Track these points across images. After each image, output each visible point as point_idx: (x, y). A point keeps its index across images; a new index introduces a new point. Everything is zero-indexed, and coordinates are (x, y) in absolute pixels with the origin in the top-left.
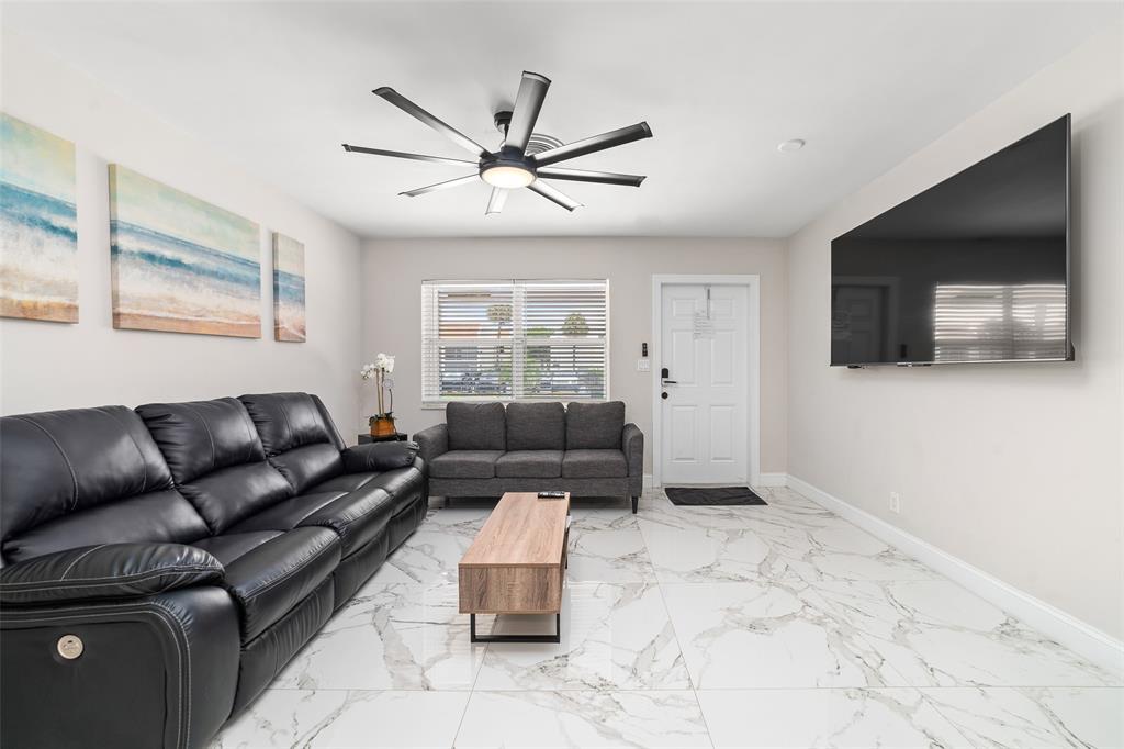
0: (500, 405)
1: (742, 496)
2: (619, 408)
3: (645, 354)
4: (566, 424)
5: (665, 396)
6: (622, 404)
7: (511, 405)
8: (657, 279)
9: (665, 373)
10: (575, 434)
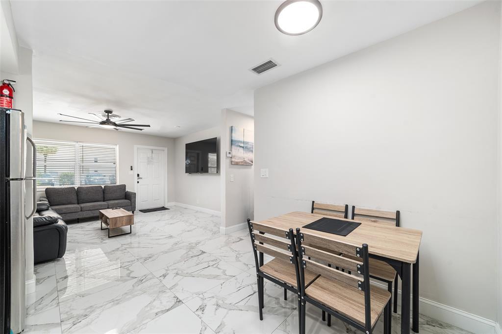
0: (73, 188)
1: (163, 208)
2: (125, 186)
3: (132, 169)
5: (138, 182)
7: (78, 188)
8: (136, 147)
9: (138, 175)
10: (108, 196)
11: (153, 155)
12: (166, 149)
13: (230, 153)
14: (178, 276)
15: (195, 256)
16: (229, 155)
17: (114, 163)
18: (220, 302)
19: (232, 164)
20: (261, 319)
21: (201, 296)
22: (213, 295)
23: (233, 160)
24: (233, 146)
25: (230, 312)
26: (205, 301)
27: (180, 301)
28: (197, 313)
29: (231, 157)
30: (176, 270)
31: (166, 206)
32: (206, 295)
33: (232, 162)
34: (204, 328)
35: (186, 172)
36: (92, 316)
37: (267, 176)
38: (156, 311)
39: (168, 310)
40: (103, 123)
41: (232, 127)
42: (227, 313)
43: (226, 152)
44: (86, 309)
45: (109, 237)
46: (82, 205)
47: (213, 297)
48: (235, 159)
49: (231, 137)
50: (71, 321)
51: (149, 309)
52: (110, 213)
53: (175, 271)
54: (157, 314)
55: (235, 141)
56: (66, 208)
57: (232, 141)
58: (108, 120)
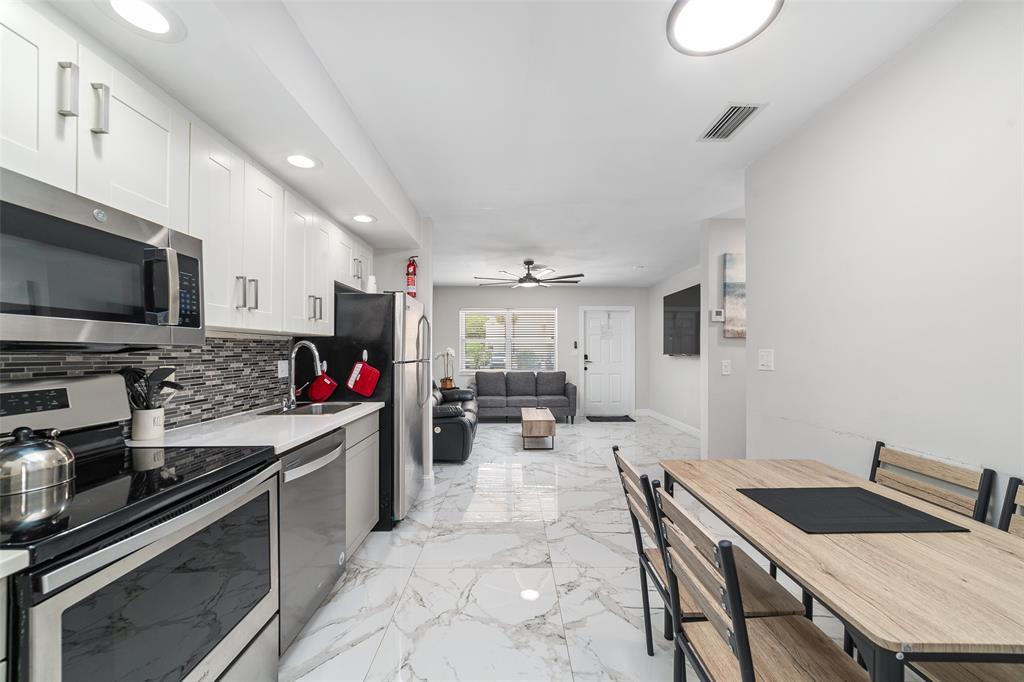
0: (502, 373)
1: (627, 419)
2: (563, 375)
3: (576, 347)
4: (537, 383)
5: (586, 369)
6: (564, 373)
7: (508, 373)
8: (582, 309)
9: (586, 357)
10: (541, 388)
11: (611, 321)
12: (632, 309)
13: (718, 313)
14: (572, 529)
15: (619, 509)
16: (715, 318)
17: (553, 338)
18: (604, 592)
19: (724, 337)
20: (651, 652)
21: (582, 570)
22: (599, 577)
23: (729, 327)
24: (727, 297)
25: (606, 613)
26: (582, 580)
27: (550, 563)
28: (559, 588)
29: (724, 322)
30: (574, 520)
31: (632, 416)
32: (590, 573)
33: (724, 331)
34: (553, 611)
35: (665, 353)
36: (456, 535)
37: (772, 368)
38: (514, 560)
39: (527, 566)
40: (521, 281)
41: (725, 255)
42: (602, 612)
43: (710, 313)
44: (455, 525)
45: (525, 449)
46: (510, 398)
47: (598, 580)
48: (734, 325)
49: (724, 277)
50: (438, 531)
51: (508, 553)
52: (531, 414)
53: (572, 521)
54: (513, 564)
55: (734, 285)
56: (491, 400)
57: (725, 285)
58: (529, 275)
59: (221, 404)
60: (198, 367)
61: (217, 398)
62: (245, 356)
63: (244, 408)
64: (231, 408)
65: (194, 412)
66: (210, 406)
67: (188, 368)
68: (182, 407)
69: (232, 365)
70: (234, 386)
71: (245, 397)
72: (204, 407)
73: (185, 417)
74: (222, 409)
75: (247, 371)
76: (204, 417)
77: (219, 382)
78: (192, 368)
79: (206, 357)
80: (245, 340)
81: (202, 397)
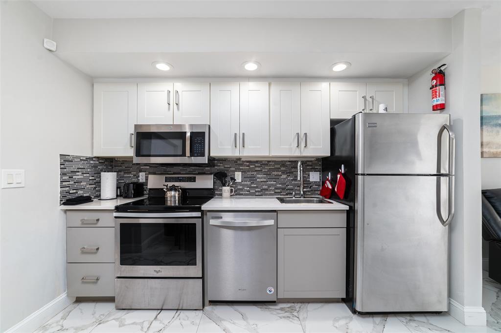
48: (490, 148)
59: (266, 190)
60: (253, 173)
61: (263, 187)
62: (282, 169)
63: (281, 194)
64: (273, 192)
65: (251, 191)
66: (260, 190)
67: (248, 173)
68: (245, 188)
69: (273, 173)
70: (275, 183)
71: (283, 189)
72: (257, 190)
73: (247, 192)
74: (267, 192)
75: (284, 176)
76: (257, 194)
77: (265, 180)
78: (250, 173)
79: (257, 169)
80: (282, 161)
81: (255, 186)
